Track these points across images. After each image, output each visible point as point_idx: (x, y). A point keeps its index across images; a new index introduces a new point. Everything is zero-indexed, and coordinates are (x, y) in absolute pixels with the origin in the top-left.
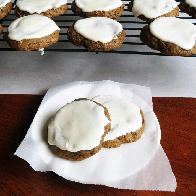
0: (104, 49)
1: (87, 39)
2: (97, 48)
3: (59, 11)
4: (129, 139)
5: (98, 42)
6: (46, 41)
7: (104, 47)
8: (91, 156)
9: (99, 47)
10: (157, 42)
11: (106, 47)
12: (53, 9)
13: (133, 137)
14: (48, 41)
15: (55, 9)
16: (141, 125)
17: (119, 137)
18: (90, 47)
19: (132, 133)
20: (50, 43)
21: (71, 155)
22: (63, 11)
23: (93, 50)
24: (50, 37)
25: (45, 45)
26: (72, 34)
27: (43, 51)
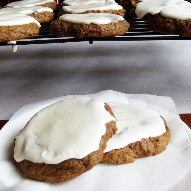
0: (100, 33)
1: (76, 24)
2: (91, 32)
3: (42, 16)
4: (148, 147)
5: (92, 24)
6: (19, 30)
7: (100, 29)
8: (86, 171)
9: (92, 29)
10: (173, 23)
11: (103, 30)
12: (34, 14)
13: (153, 146)
14: (23, 31)
15: (37, 14)
16: (164, 131)
17: (131, 144)
18: (80, 32)
19: (151, 139)
20: (25, 34)
21: (52, 171)
22: (47, 17)
23: (85, 35)
24: (25, 26)
25: (18, 35)
26: (56, 23)
27: (15, 45)
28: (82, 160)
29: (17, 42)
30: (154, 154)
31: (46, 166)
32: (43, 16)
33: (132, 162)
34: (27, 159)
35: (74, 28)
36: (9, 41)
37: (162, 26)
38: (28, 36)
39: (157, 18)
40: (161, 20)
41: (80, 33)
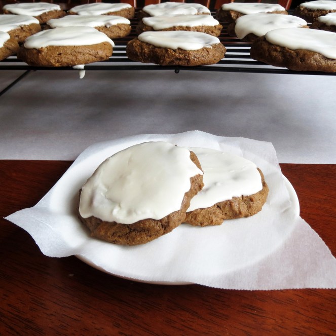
0: (189, 61)
1: (160, 47)
2: (177, 59)
3: (116, 30)
4: (239, 208)
5: (179, 49)
6: (88, 52)
7: (189, 57)
8: (164, 233)
9: (179, 56)
10: (280, 51)
11: (193, 58)
12: (106, 27)
13: (246, 206)
14: (93, 52)
15: (109, 27)
16: (260, 187)
17: (220, 203)
18: (165, 58)
19: (244, 198)
20: (96, 57)
21: (124, 232)
22: (122, 32)
23: (169, 63)
24: (95, 47)
25: (87, 58)
26: (134, 43)
27: (82, 70)
28: (161, 221)
29: (85, 67)
30: (246, 216)
31: (117, 226)
32: (118, 30)
33: (219, 224)
34: (95, 216)
35: (156, 52)
36: (75, 65)
37: (267, 54)
38: (98, 59)
39: (261, 44)
40: (266, 47)
41: (164, 60)
